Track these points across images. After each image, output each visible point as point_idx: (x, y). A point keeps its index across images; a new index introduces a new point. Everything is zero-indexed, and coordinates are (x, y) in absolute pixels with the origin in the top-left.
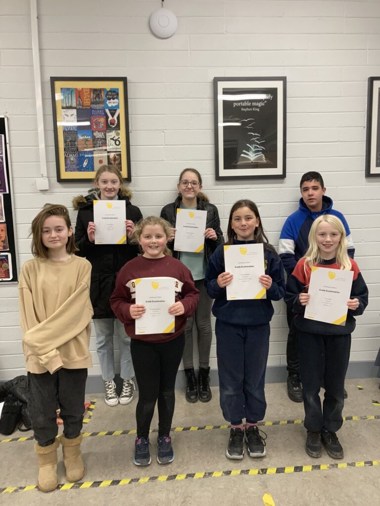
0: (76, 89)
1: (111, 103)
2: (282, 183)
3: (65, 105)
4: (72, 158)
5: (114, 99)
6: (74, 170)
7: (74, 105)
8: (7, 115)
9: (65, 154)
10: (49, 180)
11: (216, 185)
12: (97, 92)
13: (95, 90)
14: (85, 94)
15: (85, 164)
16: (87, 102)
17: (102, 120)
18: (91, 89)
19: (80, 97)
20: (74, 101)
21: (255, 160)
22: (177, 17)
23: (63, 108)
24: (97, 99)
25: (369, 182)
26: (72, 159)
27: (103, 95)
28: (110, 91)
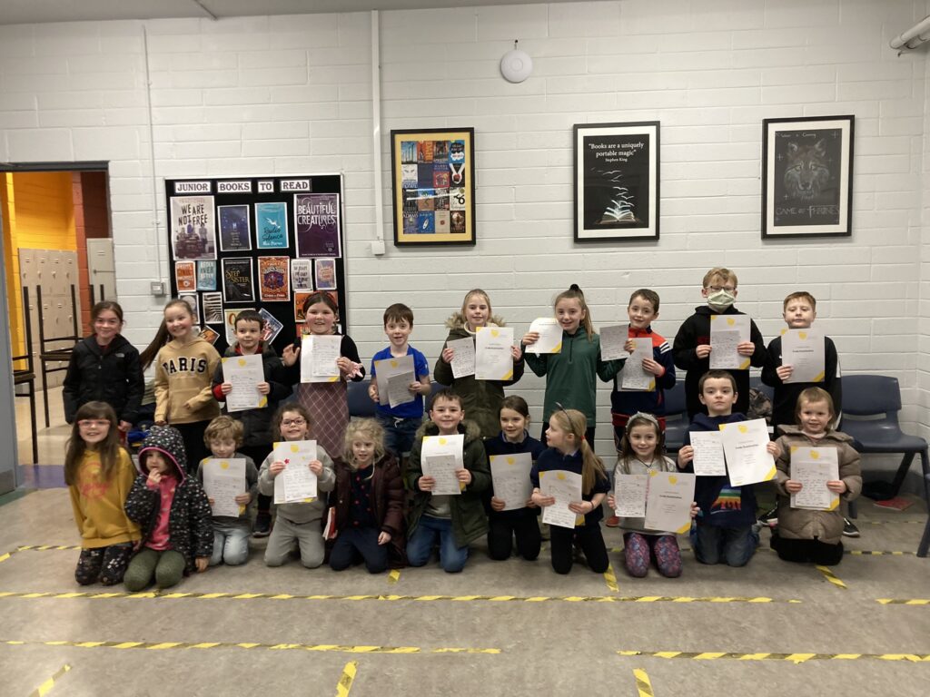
0: (417, 142)
1: (456, 157)
2: (655, 245)
3: (405, 160)
4: (411, 218)
5: (459, 152)
6: (413, 232)
7: (415, 160)
8: (343, 172)
9: (404, 214)
10: (385, 244)
11: (575, 248)
12: (441, 145)
13: (438, 143)
14: (428, 147)
15: (425, 225)
16: (429, 156)
17: (445, 176)
18: (433, 142)
19: (421, 151)
20: (415, 155)
21: (623, 218)
22: (532, 58)
23: (403, 163)
24: (441, 153)
25: (766, 244)
26: (411, 220)
27: (447, 148)
28: (456, 143)
